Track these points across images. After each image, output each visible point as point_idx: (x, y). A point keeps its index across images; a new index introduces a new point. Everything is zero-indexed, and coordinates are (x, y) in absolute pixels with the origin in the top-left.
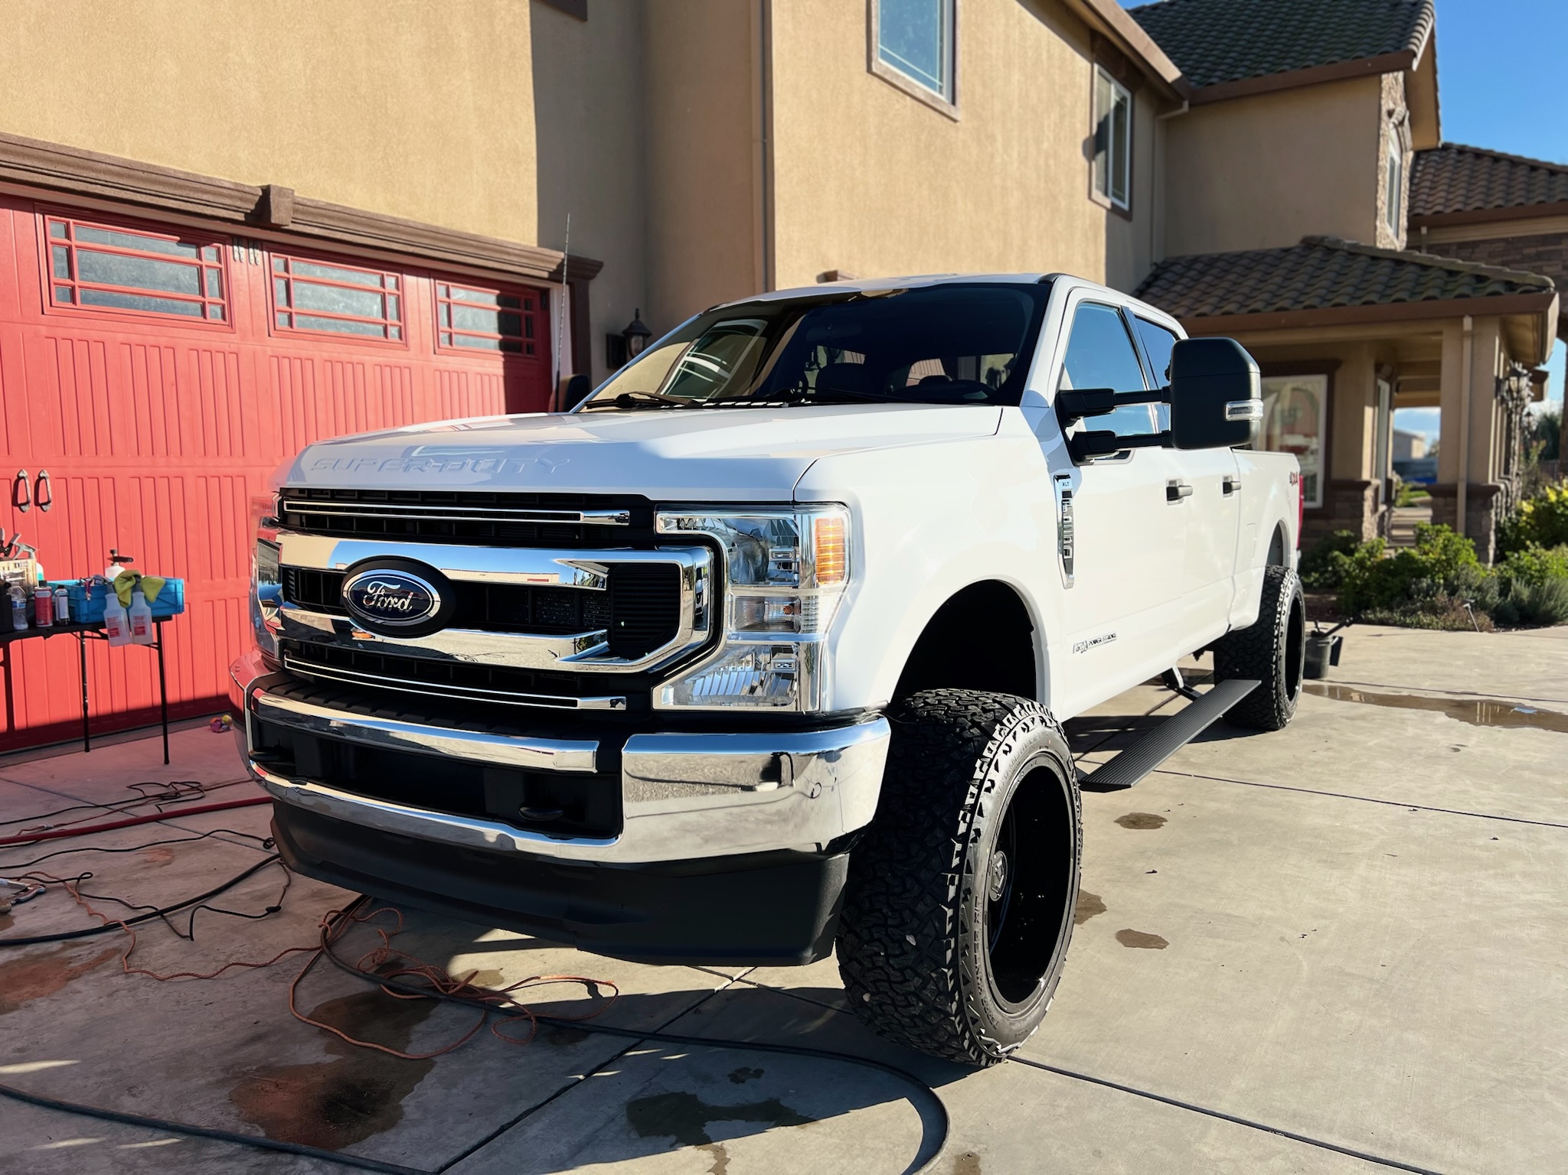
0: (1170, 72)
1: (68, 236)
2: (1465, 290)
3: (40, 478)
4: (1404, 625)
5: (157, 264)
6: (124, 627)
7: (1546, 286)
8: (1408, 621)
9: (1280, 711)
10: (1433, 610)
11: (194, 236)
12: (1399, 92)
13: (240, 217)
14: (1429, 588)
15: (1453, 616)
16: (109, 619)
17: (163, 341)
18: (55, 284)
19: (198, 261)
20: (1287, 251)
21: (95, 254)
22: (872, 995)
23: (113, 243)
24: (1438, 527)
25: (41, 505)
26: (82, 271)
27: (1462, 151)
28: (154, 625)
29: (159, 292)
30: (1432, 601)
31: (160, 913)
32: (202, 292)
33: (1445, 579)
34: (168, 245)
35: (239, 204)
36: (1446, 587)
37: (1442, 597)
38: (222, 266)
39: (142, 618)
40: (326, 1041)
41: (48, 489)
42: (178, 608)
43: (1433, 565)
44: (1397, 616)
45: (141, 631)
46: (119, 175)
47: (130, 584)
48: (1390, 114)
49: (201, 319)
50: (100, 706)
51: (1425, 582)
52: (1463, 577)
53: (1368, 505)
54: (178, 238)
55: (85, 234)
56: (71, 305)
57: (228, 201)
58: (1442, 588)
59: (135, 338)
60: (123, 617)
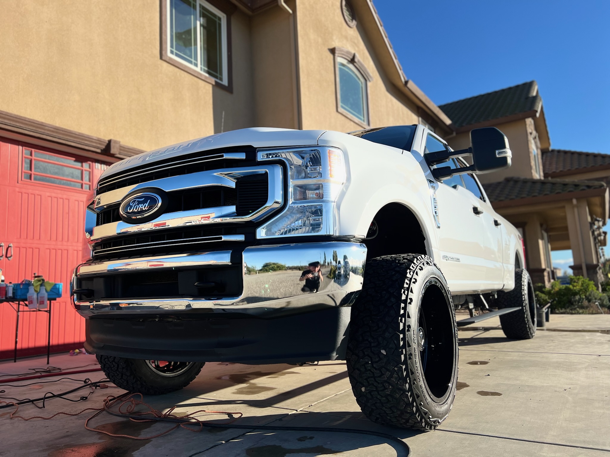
0: (448, 122)
1: (31, 155)
2: (571, 189)
3: (9, 247)
4: (572, 314)
5: (65, 168)
6: (35, 301)
7: (603, 186)
8: (573, 312)
9: (530, 329)
10: (582, 307)
11: (81, 159)
12: (533, 127)
13: (99, 151)
14: (580, 299)
15: (592, 309)
16: (29, 297)
17: (65, 197)
18: (24, 172)
19: (81, 168)
20: (499, 183)
21: (41, 163)
22: (366, 387)
23: (49, 159)
24: (578, 277)
25: (8, 258)
26: (35, 168)
27: (559, 151)
28: (48, 302)
29: (65, 178)
30: (581, 305)
31: (32, 401)
32: (82, 179)
33: (585, 296)
34: (70, 161)
35: (99, 145)
36: (586, 299)
37: (586, 303)
38: (91, 170)
39: (43, 297)
40: (99, 436)
41: (12, 251)
42: (59, 295)
43: (579, 291)
44: (568, 310)
45: (42, 303)
46: (53, 131)
47: (40, 283)
48: (531, 133)
49: (81, 189)
50: (23, 344)
51: (577, 297)
52: (592, 295)
53: (546, 278)
54: (74, 159)
55: (38, 156)
56: (29, 181)
57: (94, 144)
58: (584, 300)
59: (53, 195)
60: (35, 296)
